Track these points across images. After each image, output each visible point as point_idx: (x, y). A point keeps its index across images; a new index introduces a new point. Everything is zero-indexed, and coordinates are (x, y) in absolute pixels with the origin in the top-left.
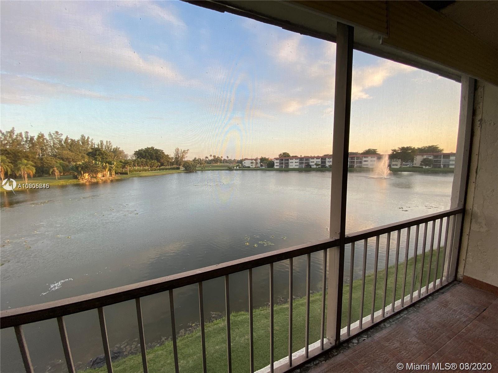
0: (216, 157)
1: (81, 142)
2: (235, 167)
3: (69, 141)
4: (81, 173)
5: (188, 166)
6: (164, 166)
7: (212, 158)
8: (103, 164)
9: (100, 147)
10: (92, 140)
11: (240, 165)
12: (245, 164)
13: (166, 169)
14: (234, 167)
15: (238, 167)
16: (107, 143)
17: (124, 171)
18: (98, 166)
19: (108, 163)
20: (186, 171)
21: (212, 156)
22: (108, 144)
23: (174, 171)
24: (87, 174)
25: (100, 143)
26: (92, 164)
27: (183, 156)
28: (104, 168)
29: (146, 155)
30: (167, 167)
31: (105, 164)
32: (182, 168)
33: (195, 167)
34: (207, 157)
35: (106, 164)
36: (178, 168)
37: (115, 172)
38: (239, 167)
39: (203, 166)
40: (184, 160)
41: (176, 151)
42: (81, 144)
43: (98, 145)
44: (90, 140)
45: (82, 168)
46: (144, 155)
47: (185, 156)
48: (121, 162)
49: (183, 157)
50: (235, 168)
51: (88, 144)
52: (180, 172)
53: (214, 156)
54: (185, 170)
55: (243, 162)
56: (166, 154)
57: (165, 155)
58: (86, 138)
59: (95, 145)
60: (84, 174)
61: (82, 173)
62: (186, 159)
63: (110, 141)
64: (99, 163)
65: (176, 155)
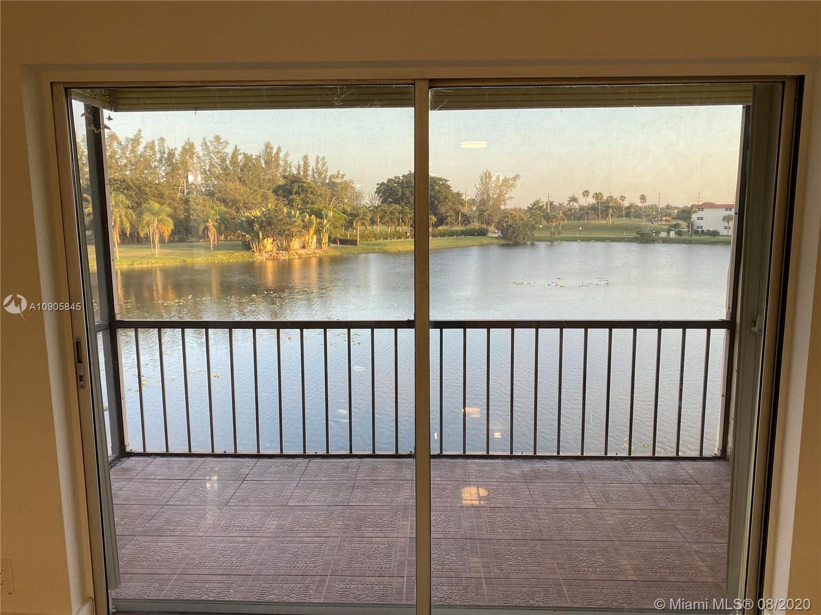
0: (605, 198)
1: (262, 161)
2: (664, 231)
3: (240, 157)
4: (259, 237)
5: (510, 226)
6: (447, 224)
7: (591, 200)
8: (305, 216)
9: (302, 173)
10: (287, 154)
11: (683, 224)
12: (700, 221)
13: (452, 234)
14: (658, 232)
15: (672, 234)
16: (317, 163)
17: (350, 236)
18: (294, 222)
19: (315, 215)
20: (503, 242)
21: (591, 194)
22: (320, 166)
23: (469, 240)
24: (270, 240)
25: (302, 163)
26: (281, 216)
27: (500, 195)
28: (306, 227)
29: (403, 194)
30: (455, 228)
31: (308, 216)
32: (494, 232)
33: (533, 228)
34: (574, 199)
35: (310, 216)
36: (482, 233)
37: (329, 238)
38: (679, 233)
39: (557, 227)
40: (502, 207)
41: (482, 182)
42: (264, 166)
43: (298, 169)
44: (281, 155)
45: (261, 226)
46: (400, 193)
47: (507, 196)
48: (345, 212)
49: (500, 199)
50: (663, 234)
51: (278, 165)
52: (485, 242)
53: (597, 196)
54: (503, 238)
55: (694, 217)
56: (455, 190)
57: (452, 193)
58: (275, 151)
59: (291, 167)
60: (264, 238)
61: (261, 236)
62: (508, 206)
63: (323, 158)
64: (295, 215)
65: (483, 194)
